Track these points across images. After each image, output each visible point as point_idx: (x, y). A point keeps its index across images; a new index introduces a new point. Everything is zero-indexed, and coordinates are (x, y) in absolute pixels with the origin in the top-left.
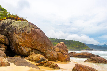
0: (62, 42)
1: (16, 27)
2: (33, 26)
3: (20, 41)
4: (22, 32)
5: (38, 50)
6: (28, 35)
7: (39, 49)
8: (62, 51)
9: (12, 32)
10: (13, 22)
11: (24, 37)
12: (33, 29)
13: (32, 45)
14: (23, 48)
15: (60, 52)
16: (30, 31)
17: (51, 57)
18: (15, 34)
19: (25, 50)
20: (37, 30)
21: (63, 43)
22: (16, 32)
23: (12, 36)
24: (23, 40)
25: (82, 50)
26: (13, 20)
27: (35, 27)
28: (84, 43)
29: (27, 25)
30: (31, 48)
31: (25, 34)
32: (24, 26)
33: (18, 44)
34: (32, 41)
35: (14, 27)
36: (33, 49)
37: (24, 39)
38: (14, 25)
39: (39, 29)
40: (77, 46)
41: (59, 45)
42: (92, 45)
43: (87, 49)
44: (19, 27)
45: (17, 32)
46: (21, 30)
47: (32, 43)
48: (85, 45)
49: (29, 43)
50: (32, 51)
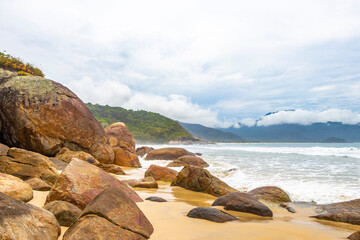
0: (119, 123)
1: (24, 91)
2: (66, 92)
3: (36, 123)
4: (40, 103)
5: (75, 143)
6: (54, 112)
7: (78, 142)
8: (122, 144)
9: (14, 103)
10: (11, 77)
11: (44, 116)
12: (66, 98)
13: (63, 132)
14: (42, 139)
15: (118, 148)
16: (60, 104)
17: (104, 156)
18: (22, 107)
19: (49, 143)
20: (74, 101)
21: (123, 124)
22: (24, 102)
23: (14, 113)
24: (44, 123)
25: (171, 142)
26: (9, 73)
27: (71, 94)
28: (176, 122)
29: (50, 89)
30: (61, 139)
31: (47, 109)
32: (45, 91)
33: (31, 130)
34: (63, 124)
35: (17, 92)
36: (65, 141)
37: (45, 119)
38: (18, 88)
39: (77, 98)
40: (159, 130)
41: (113, 130)
42: (199, 126)
43: (184, 139)
44: (31, 93)
45: (27, 104)
46: (36, 98)
47: (63, 128)
48: (181, 127)
49: (57, 129)
50: (62, 146)
